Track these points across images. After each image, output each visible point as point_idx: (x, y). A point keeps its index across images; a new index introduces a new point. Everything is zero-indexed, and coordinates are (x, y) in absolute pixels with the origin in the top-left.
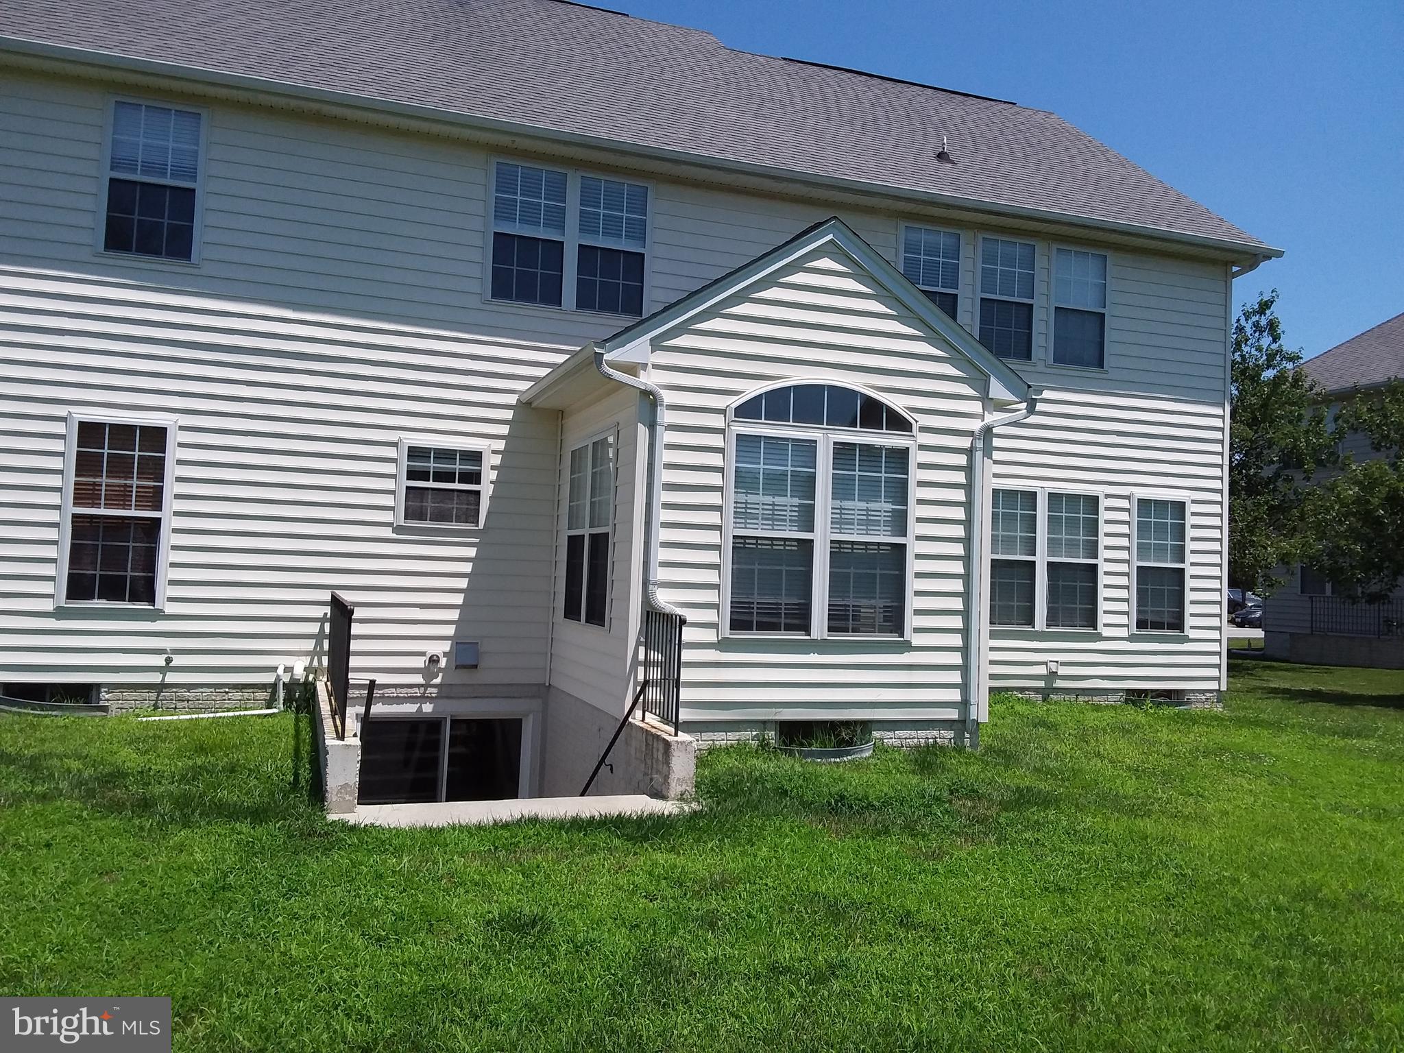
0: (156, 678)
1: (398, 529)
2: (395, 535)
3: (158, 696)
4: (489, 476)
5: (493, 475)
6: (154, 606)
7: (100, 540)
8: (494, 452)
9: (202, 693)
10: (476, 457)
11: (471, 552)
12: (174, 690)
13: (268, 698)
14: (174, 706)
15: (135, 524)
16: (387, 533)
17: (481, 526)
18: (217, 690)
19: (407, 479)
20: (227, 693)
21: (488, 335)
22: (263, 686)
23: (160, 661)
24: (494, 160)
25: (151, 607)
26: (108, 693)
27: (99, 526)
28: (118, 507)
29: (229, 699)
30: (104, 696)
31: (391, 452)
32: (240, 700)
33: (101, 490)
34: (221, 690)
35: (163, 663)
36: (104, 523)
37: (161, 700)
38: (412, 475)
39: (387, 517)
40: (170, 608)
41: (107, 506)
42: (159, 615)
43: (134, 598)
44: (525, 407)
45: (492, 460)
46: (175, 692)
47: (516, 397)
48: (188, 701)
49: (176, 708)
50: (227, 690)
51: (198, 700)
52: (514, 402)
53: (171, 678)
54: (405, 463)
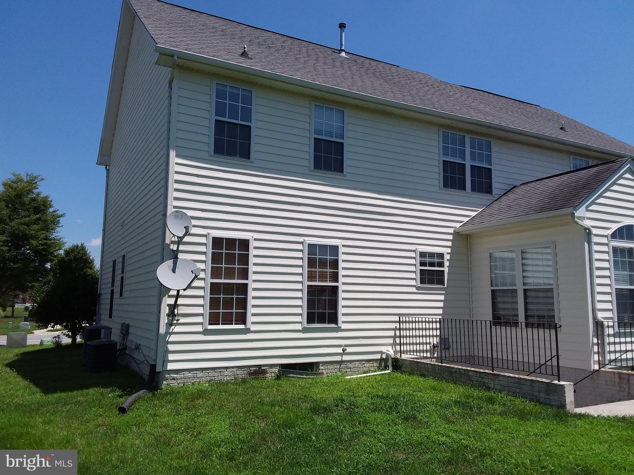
0: (338, 358)
1: (418, 288)
2: (417, 291)
3: (340, 366)
4: (447, 264)
5: (448, 264)
6: (337, 325)
7: (316, 296)
8: (448, 253)
9: (355, 364)
10: (441, 256)
11: (442, 297)
12: (346, 363)
13: (378, 366)
14: (346, 371)
15: (328, 289)
16: (414, 290)
17: (446, 286)
18: (361, 363)
19: (420, 266)
20: (364, 364)
21: (442, 203)
22: (375, 360)
23: (340, 350)
24: (441, 130)
25: (336, 326)
26: (322, 366)
27: (315, 290)
28: (322, 281)
29: (365, 367)
30: (321, 368)
31: (412, 254)
32: (368, 367)
33: (317, 274)
34: (362, 363)
35: (342, 351)
36: (318, 288)
37: (341, 369)
38: (422, 264)
39: (413, 283)
40: (344, 326)
41: (319, 281)
42: (339, 330)
43: (329, 322)
44: (456, 234)
45: (447, 257)
46: (346, 365)
47: (453, 229)
48: (351, 368)
49: (346, 372)
50: (364, 363)
51: (354, 368)
52: (452, 232)
53: (345, 358)
54: (418, 259)
